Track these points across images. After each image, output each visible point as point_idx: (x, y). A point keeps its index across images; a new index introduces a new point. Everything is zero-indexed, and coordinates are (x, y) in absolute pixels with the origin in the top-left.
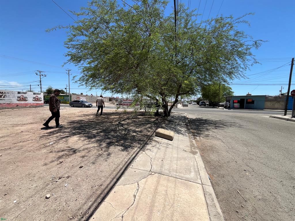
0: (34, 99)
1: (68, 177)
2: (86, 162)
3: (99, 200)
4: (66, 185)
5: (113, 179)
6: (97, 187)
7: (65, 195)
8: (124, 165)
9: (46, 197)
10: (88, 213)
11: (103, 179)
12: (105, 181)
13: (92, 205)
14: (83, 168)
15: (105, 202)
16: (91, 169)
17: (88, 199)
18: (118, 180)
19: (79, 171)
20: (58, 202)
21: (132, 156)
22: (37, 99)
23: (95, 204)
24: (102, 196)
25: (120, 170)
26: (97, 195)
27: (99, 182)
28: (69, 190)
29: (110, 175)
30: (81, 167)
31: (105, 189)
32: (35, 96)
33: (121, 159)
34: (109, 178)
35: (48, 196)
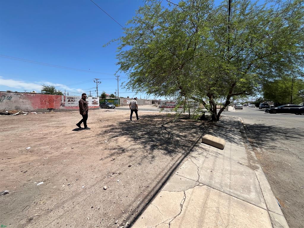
0: (93, 103)
1: (120, 174)
2: (134, 162)
3: (146, 201)
4: (118, 181)
5: (159, 183)
6: (144, 188)
7: (118, 190)
8: (169, 170)
9: (104, 188)
10: (137, 211)
11: (149, 181)
12: (151, 183)
13: (140, 204)
14: (131, 167)
15: (152, 205)
16: (138, 170)
17: (137, 198)
18: (164, 184)
19: (128, 170)
20: (113, 195)
21: (177, 161)
22: (95, 102)
23: (143, 205)
24: (149, 197)
25: (165, 175)
26: (144, 196)
27: (145, 184)
28: (120, 186)
29: (155, 178)
30: (130, 166)
31: (151, 191)
32: (93, 100)
33: (166, 163)
34: (155, 181)
35: (105, 187)
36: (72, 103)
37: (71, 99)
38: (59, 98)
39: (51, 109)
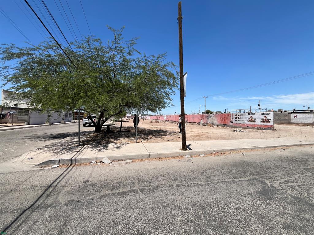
36: (238, 120)
37: (238, 117)
38: (229, 116)
39: (225, 125)
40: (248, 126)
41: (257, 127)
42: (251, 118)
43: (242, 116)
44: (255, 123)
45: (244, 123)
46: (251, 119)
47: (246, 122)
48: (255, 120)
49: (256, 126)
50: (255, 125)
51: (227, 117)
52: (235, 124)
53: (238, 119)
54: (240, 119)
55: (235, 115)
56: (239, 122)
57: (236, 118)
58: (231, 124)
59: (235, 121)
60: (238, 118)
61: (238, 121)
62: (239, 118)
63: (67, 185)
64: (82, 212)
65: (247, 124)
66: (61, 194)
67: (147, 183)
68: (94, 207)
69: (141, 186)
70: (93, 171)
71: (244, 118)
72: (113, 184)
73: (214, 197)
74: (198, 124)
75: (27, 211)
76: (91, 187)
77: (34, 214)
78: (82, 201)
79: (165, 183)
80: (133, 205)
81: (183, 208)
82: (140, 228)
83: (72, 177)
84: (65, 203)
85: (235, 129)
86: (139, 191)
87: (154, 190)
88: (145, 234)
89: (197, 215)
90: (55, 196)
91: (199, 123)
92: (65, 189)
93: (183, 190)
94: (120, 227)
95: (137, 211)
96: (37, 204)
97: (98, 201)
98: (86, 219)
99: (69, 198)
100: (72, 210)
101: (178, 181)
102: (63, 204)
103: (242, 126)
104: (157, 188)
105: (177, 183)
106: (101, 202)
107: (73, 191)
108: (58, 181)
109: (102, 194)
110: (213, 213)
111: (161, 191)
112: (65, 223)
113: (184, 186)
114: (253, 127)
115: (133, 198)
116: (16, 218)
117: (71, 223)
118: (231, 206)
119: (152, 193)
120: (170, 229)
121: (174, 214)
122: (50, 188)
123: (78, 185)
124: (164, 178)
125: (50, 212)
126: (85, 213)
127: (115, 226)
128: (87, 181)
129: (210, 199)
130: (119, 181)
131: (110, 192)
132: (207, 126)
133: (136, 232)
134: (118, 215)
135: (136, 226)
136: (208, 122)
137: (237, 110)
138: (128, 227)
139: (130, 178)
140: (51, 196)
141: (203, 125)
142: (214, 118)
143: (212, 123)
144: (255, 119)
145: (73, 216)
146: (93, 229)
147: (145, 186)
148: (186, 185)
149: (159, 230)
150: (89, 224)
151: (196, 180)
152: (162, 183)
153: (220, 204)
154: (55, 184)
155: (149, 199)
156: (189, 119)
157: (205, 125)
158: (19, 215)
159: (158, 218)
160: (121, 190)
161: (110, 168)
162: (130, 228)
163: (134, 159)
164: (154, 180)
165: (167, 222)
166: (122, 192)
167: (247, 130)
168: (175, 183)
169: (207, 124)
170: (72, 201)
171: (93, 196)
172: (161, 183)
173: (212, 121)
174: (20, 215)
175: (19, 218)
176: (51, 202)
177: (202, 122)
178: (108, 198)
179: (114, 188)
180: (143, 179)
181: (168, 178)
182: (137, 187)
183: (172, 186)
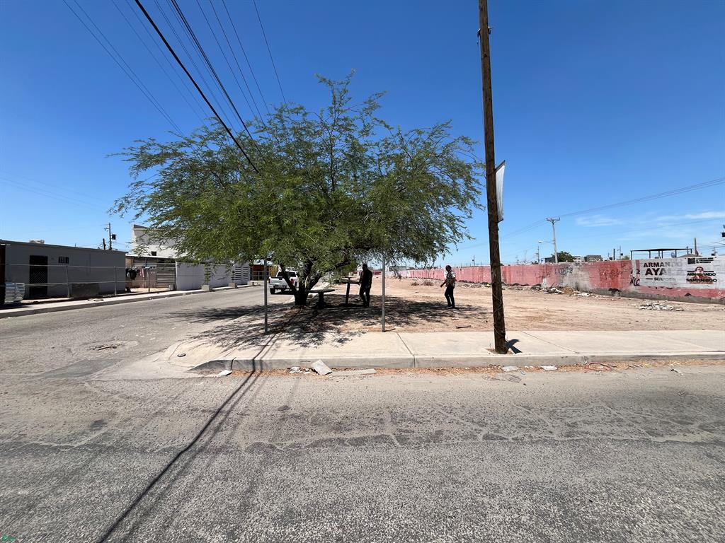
36: (656, 276)
37: (654, 269)
38: (627, 267)
39: (614, 291)
40: (688, 295)
41: (718, 298)
42: (698, 272)
43: (666, 268)
44: (712, 286)
45: (676, 287)
46: (700, 275)
47: (682, 283)
48: (713, 277)
49: (716, 295)
50: (712, 293)
51: (620, 269)
52: (644, 288)
53: (654, 276)
54: (661, 274)
55: (646, 265)
56: (658, 284)
57: (649, 272)
58: (632, 288)
59: (644, 280)
60: (656, 272)
61: (656, 279)
62: (659, 273)
63: (248, 412)
64: (281, 471)
65: (685, 289)
66: (240, 430)
67: (412, 425)
68: (303, 462)
69: (400, 431)
70: (295, 387)
71: (675, 272)
72: (337, 418)
73: (590, 475)
74: (533, 288)
75: (183, 455)
76: (293, 420)
77: (196, 461)
78: (278, 447)
79: (456, 427)
80: (384, 469)
81: (504, 492)
82: (402, 522)
83: (257, 397)
84: (248, 448)
85: (647, 302)
86: (396, 441)
87: (430, 441)
88: (415, 537)
89: (543, 515)
90: (229, 432)
91: (537, 285)
92: (246, 420)
93: (502, 450)
94: (358, 513)
95: (392, 484)
96: (199, 444)
97: (310, 452)
98: (288, 486)
99: (253, 439)
100: (261, 463)
101: (488, 427)
102: (244, 449)
103: (667, 294)
104: (436, 437)
105: (485, 431)
106: (316, 456)
107: (260, 427)
108: (232, 402)
109: (316, 438)
110: (590, 517)
111: (448, 445)
112: (251, 487)
113: (505, 441)
114: (706, 296)
115: (384, 456)
116: (167, 464)
117: (261, 490)
118: (643, 505)
119: (425, 447)
120: (474, 538)
121: (483, 503)
122: (219, 415)
123: (268, 414)
124: (451, 416)
125: (221, 461)
126: (285, 473)
127: (347, 510)
128: (286, 408)
129: (579, 480)
130: (349, 414)
131: (333, 435)
132: (560, 293)
133: (395, 529)
134: (353, 487)
135: (393, 518)
136: (564, 285)
137: (650, 251)
138: (377, 517)
139: (374, 409)
140: (222, 431)
141: (549, 292)
142: (580, 273)
143: (574, 285)
144: (711, 273)
145: (265, 475)
146: (303, 508)
147: (408, 432)
148: (510, 438)
149: (448, 535)
150: (295, 496)
151: (535, 429)
152: (449, 428)
153: (609, 496)
154: (227, 408)
155: (420, 462)
156: (510, 276)
157: (555, 292)
158: (171, 460)
159: (443, 507)
160: (356, 434)
161: (330, 384)
162: (381, 519)
163: (380, 367)
164: (428, 419)
165: (465, 520)
166: (359, 438)
167: (685, 305)
168: (481, 430)
169: (560, 288)
170: (259, 444)
171: (299, 440)
172: (445, 427)
173: (575, 280)
174: (174, 461)
175: (172, 466)
176: (223, 442)
177: (545, 283)
178: (330, 448)
179: (339, 427)
180: (402, 415)
181: (462, 418)
182: (389, 430)
183: (474, 437)
